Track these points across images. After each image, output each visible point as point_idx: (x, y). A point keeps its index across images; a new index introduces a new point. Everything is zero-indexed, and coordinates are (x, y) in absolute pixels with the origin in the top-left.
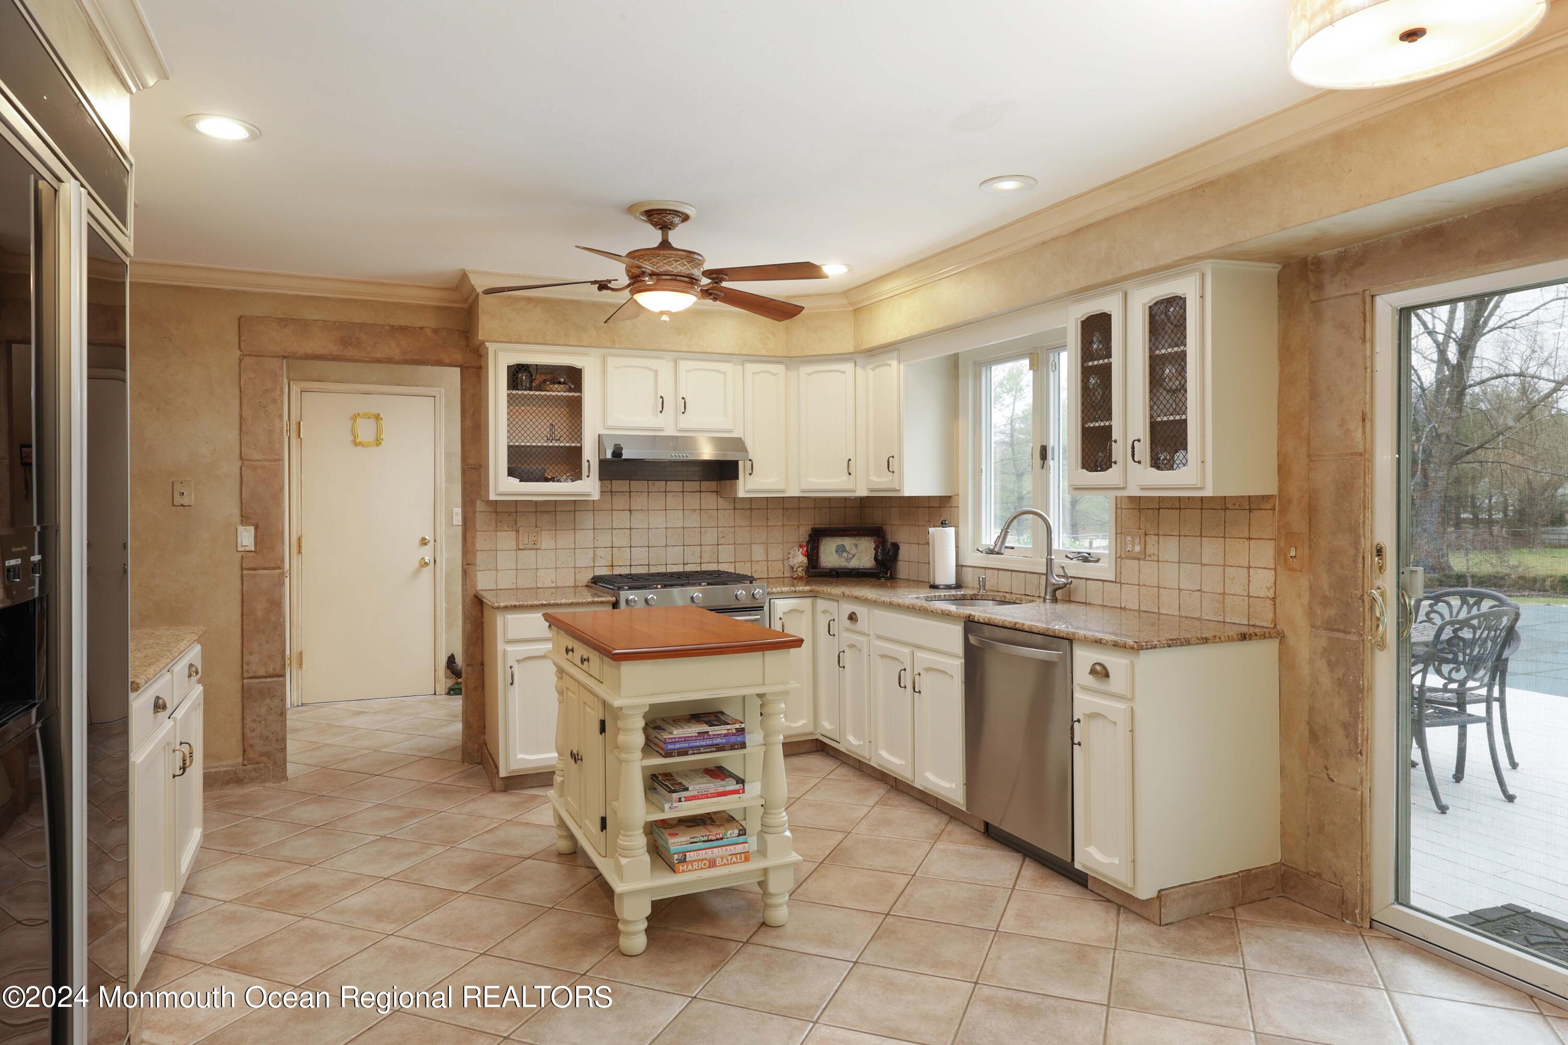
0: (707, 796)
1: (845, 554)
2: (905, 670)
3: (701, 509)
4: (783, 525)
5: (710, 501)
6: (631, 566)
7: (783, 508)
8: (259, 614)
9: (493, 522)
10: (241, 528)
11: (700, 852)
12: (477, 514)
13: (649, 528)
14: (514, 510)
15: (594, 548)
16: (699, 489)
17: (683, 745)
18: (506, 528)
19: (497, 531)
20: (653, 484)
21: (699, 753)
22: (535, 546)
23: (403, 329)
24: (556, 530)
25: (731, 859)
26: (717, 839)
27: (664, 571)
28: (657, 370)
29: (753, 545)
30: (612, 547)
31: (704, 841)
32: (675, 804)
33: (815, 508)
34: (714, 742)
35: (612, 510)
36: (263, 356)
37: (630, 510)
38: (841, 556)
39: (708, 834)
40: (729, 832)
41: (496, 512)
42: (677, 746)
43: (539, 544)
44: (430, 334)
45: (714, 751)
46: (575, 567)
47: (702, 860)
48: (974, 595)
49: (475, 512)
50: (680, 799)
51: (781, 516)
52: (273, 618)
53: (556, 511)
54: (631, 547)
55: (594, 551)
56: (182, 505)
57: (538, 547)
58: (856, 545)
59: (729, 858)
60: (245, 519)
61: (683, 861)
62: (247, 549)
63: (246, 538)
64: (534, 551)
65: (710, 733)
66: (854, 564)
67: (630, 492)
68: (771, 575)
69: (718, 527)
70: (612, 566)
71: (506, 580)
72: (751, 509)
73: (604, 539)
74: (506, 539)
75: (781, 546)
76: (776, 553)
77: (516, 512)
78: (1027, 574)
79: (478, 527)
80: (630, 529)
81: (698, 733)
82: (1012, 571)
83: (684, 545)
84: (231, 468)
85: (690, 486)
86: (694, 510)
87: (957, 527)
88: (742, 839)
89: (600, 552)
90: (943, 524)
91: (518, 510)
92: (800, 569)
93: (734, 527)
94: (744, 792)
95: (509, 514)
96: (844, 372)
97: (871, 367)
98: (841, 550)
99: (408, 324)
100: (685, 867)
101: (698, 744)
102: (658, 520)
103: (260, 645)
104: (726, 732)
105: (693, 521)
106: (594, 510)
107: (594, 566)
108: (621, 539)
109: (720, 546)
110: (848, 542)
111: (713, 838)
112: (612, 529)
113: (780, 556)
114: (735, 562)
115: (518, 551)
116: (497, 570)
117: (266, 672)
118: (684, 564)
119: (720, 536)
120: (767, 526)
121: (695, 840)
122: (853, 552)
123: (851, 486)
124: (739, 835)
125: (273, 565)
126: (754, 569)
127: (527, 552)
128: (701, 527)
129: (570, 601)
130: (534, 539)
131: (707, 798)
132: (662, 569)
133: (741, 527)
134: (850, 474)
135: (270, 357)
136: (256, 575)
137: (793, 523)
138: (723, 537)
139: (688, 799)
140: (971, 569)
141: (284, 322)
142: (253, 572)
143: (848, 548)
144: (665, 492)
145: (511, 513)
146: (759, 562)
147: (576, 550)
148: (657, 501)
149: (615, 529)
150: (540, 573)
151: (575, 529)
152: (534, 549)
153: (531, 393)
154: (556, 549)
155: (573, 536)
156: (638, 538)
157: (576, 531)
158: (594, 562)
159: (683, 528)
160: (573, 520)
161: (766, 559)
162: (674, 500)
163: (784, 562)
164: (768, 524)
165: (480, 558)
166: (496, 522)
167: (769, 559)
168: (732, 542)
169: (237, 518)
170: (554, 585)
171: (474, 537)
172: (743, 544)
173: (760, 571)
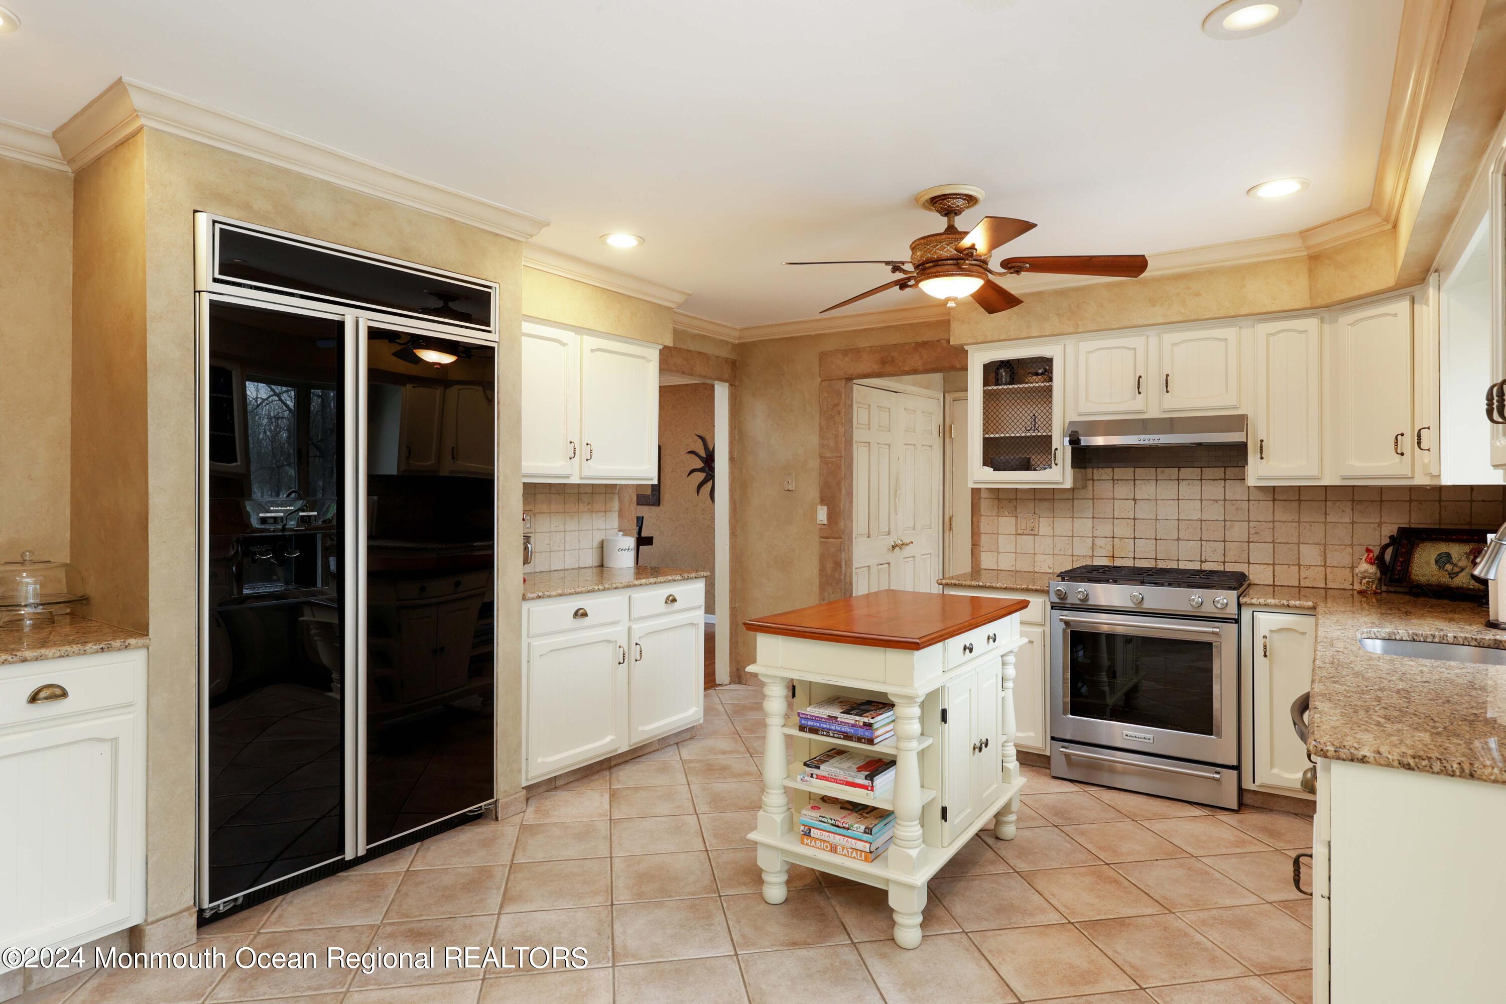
0: (836, 781)
1: (1448, 567)
3: (1225, 500)
4: (1353, 523)
5: (1238, 490)
6: (1134, 558)
7: (1353, 501)
8: (829, 571)
9: (996, 508)
10: (819, 507)
11: (824, 833)
12: (982, 500)
13: (1156, 519)
14: (1014, 497)
15: (1093, 537)
16: (1222, 477)
17: (815, 724)
18: (1007, 513)
19: (998, 516)
20: (1162, 472)
21: (828, 736)
22: (1032, 532)
23: (924, 344)
24: (1054, 517)
25: (852, 853)
26: (844, 828)
27: (1175, 566)
29: (1302, 546)
30: (1113, 537)
31: (833, 825)
32: (807, 778)
33: (1410, 501)
34: (843, 729)
35: (1114, 499)
36: (833, 379)
37: (1135, 500)
38: (1441, 568)
39: (836, 819)
40: (856, 825)
41: (998, 499)
42: (810, 723)
43: (1037, 530)
44: (945, 345)
45: (841, 738)
46: (1073, 556)
47: (825, 841)
49: (980, 499)
50: (812, 774)
51: (1348, 510)
52: (837, 576)
53: (1054, 499)
54: (1135, 538)
55: (1093, 540)
56: (789, 490)
57: (1036, 533)
58: (1468, 555)
59: (850, 850)
60: (823, 501)
61: (807, 834)
62: (823, 523)
63: (822, 515)
64: (1033, 537)
65: (838, 719)
66: (1461, 581)
67: (1134, 480)
68: (1330, 585)
69: (1249, 521)
70: (1113, 557)
71: (1006, 562)
72: (1300, 500)
73: (1104, 529)
74: (1007, 523)
75: (1349, 550)
76: (1340, 557)
77: (1016, 499)
79: (982, 512)
80: (1135, 519)
81: (829, 716)
83: (1201, 540)
84: (814, 463)
85: (1209, 472)
86: (1216, 501)
88: (866, 837)
89: (1099, 542)
91: (1018, 498)
92: (1364, 581)
93: (1274, 521)
94: (872, 790)
95: (1010, 500)
96: (1395, 315)
98: (1444, 560)
99: (930, 339)
100: (809, 841)
101: (828, 726)
102: (1168, 511)
103: (829, 594)
104: (853, 722)
105: (1215, 512)
106: (1093, 499)
107: (1093, 556)
108: (1123, 530)
109: (1251, 544)
110: (1456, 550)
111: (840, 825)
112: (1113, 518)
113: (1347, 561)
115: (1018, 536)
116: (998, 552)
118: (1202, 562)
119: (1252, 531)
120: (1326, 523)
121: (823, 819)
122: (1464, 564)
123: (1404, 470)
124: (865, 832)
125: (837, 536)
126: (1303, 575)
127: (1025, 537)
128: (1225, 521)
129: (1005, 586)
130: (1032, 525)
131: (837, 783)
132: (1172, 565)
133: (1284, 522)
134: (1402, 454)
135: (836, 379)
136: (826, 543)
137: (1373, 520)
138: (1256, 533)
139: (819, 777)
141: (845, 352)
142: (827, 540)
143: (1454, 557)
144: (1178, 480)
145: (1012, 499)
146: (1312, 568)
147: (1075, 539)
148: (1167, 490)
149: (1117, 519)
150: (1038, 558)
151: (1073, 517)
152: (1032, 535)
153: (1011, 387)
154: (1054, 536)
155: (1071, 524)
156: (1143, 529)
157: (1075, 519)
158: (1093, 552)
159: (1201, 521)
160: (1071, 508)
161: (1323, 564)
162: (1189, 490)
163: (1353, 570)
164: (1328, 520)
165: (984, 540)
166: (998, 507)
167: (1328, 565)
168: (1271, 540)
169: (818, 500)
170: (1051, 571)
171: (979, 521)
172: (1287, 543)
173: (1314, 577)
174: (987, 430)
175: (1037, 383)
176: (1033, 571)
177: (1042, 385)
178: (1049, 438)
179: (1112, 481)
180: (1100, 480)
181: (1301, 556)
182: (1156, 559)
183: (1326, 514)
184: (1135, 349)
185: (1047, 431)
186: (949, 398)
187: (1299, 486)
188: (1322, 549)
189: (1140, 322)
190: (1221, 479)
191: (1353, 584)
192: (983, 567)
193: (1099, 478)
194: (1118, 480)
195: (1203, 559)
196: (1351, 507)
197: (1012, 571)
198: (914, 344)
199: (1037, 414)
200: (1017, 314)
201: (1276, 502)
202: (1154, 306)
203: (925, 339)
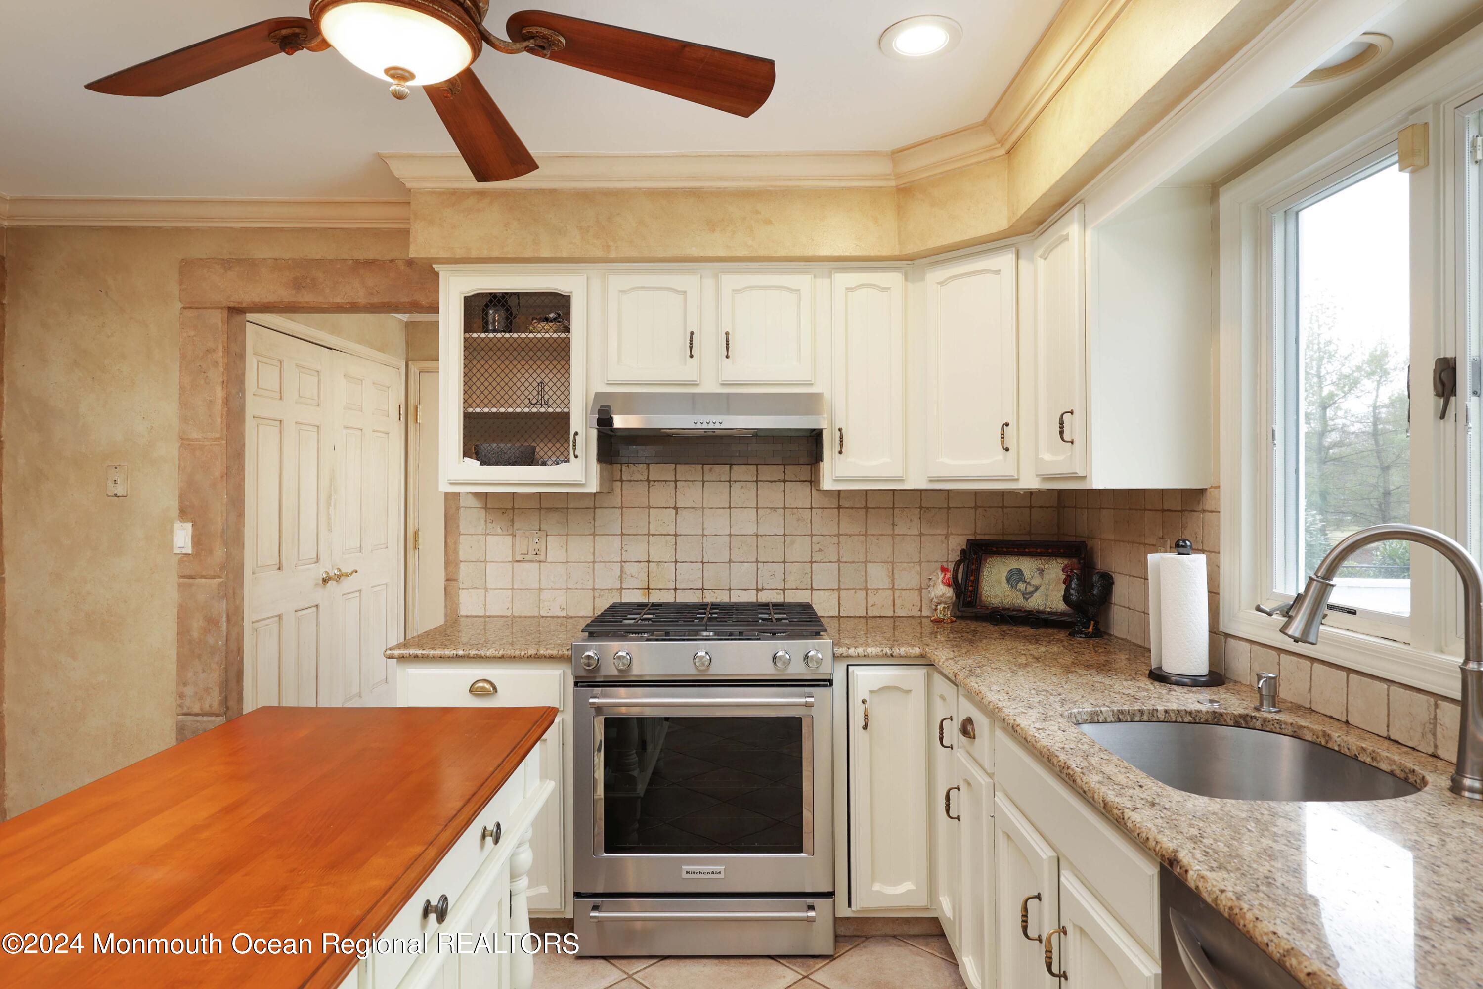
1: (1021, 586)
2: (1039, 897)
4: (921, 535)
5: (799, 494)
6: (676, 589)
7: (921, 508)
8: (195, 634)
9: (483, 522)
10: (177, 525)
12: (462, 510)
13: (703, 535)
14: (510, 506)
15: (622, 562)
16: (782, 478)
18: (499, 531)
19: (486, 534)
20: (711, 470)
22: (537, 557)
23: (369, 263)
24: (567, 535)
27: (726, 599)
28: (685, 292)
29: (869, 565)
30: (648, 562)
33: (976, 507)
35: (649, 507)
36: (206, 308)
37: (676, 508)
38: (1014, 587)
41: (487, 509)
43: (543, 554)
44: (403, 267)
46: (594, 589)
48: (1245, 717)
49: (458, 509)
51: (916, 520)
53: (567, 508)
54: (676, 562)
55: (622, 567)
56: (115, 496)
57: (542, 558)
58: (1041, 572)
60: (184, 514)
62: (184, 551)
63: (182, 537)
64: (537, 565)
66: (1036, 602)
67: (676, 481)
68: (899, 613)
69: (812, 535)
70: (648, 589)
71: (498, 605)
72: (866, 508)
73: (637, 550)
74: (499, 545)
75: (915, 568)
76: (908, 578)
77: (513, 509)
78: (1394, 688)
79: (462, 529)
80: (676, 535)
82: (1349, 671)
83: (757, 561)
84: (169, 449)
85: (766, 472)
86: (774, 509)
87: (1213, 554)
89: (630, 568)
90: (1180, 547)
91: (516, 506)
92: (940, 607)
93: (839, 535)
95: (504, 511)
96: (998, 272)
97: (1040, 252)
98: (1015, 577)
99: (378, 257)
102: (717, 523)
103: (195, 672)
105: (773, 524)
106: (622, 508)
107: (621, 589)
108: (661, 550)
109: (814, 565)
110: (1027, 565)
112: (649, 534)
113: (915, 582)
114: (839, 589)
115: (516, 564)
116: (486, 589)
117: (201, 709)
118: (758, 590)
119: (816, 548)
120: (893, 536)
122: (1036, 581)
123: (1009, 470)
125: (211, 572)
126: (870, 603)
127: (527, 565)
128: (784, 535)
129: (501, 653)
130: (536, 547)
132: (722, 597)
133: (850, 535)
134: (1007, 450)
135: (212, 308)
136: (191, 585)
137: (939, 532)
138: (820, 550)
140: (1247, 646)
142: (191, 581)
143: (1027, 574)
144: (730, 481)
145: (507, 509)
146: (880, 592)
147: (596, 564)
148: (716, 494)
149: (653, 535)
150: (545, 595)
151: (594, 534)
152: (536, 561)
153: (507, 335)
154: (567, 562)
155: (592, 545)
156: (687, 551)
157: (596, 537)
158: (621, 583)
159: (757, 535)
160: (592, 522)
161: (891, 586)
162: (743, 494)
163: (921, 592)
164: (896, 532)
165: (465, 572)
166: (486, 521)
167: (896, 588)
168: (835, 559)
169: (175, 512)
170: (564, 614)
171: (456, 543)
172: (854, 562)
173: (881, 605)
174: (470, 401)
175: (546, 333)
176: (537, 614)
177: (555, 335)
178: (565, 418)
179: (647, 483)
180: (630, 481)
181: (868, 578)
182: (703, 589)
183: (893, 524)
184: (684, 293)
185: (562, 406)
186: (414, 368)
187: (866, 490)
188: (890, 568)
189: (694, 252)
190: (779, 481)
191: (921, 610)
192: (463, 612)
193: (629, 478)
194: (655, 481)
195: (760, 587)
196: (919, 516)
197: (507, 616)
198: (351, 262)
199: (547, 380)
200: (519, 220)
201: (841, 510)
202: (713, 231)
203: (371, 255)
